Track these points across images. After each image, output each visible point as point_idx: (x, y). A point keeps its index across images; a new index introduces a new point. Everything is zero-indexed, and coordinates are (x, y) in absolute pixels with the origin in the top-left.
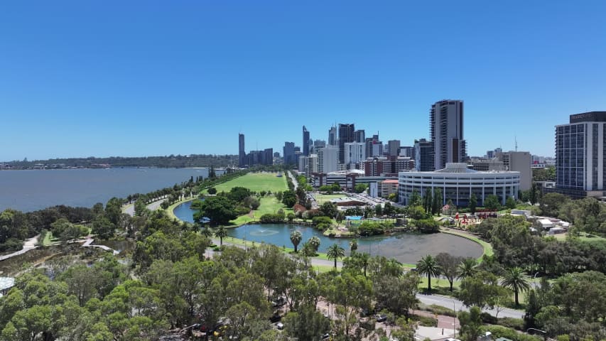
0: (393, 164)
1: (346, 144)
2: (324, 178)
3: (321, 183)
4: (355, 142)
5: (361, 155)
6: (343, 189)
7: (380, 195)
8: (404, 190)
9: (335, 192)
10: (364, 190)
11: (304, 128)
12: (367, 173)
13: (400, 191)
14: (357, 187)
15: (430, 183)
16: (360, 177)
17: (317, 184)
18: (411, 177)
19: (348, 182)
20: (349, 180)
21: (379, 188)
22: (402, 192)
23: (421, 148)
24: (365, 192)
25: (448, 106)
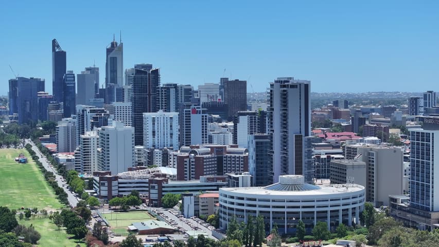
0: (220, 160)
1: (146, 115)
2: (114, 183)
3: (110, 190)
4: (160, 113)
5: (171, 134)
6: (144, 201)
7: (197, 214)
8: (225, 213)
9: (132, 208)
10: (175, 204)
11: (55, 44)
12: (181, 176)
13: (220, 214)
14: (165, 199)
15: (255, 206)
16: (170, 183)
17: (104, 193)
18: (232, 197)
19: (152, 191)
20: (153, 188)
21: (196, 203)
22: (223, 215)
23: (257, 143)
24: (177, 207)
25: (290, 90)
